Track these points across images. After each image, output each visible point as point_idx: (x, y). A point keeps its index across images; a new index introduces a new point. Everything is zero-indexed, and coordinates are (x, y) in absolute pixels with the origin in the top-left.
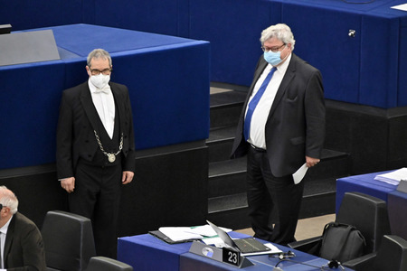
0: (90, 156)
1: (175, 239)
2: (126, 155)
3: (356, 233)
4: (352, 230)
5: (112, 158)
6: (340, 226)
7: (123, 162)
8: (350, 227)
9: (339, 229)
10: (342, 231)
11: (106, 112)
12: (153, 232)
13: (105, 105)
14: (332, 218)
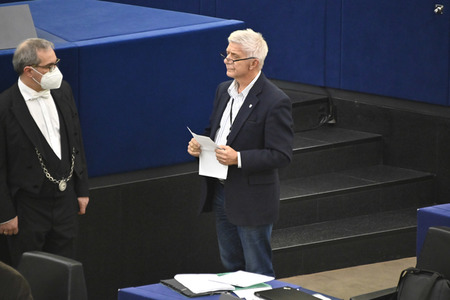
0: (36, 187)
1: (196, 290)
2: (80, 177)
3: (444, 283)
4: (439, 279)
5: (63, 186)
6: (422, 273)
7: (76, 188)
8: (436, 275)
9: (421, 277)
10: (425, 280)
11: (49, 126)
12: (166, 281)
13: (45, 116)
14: (411, 262)
